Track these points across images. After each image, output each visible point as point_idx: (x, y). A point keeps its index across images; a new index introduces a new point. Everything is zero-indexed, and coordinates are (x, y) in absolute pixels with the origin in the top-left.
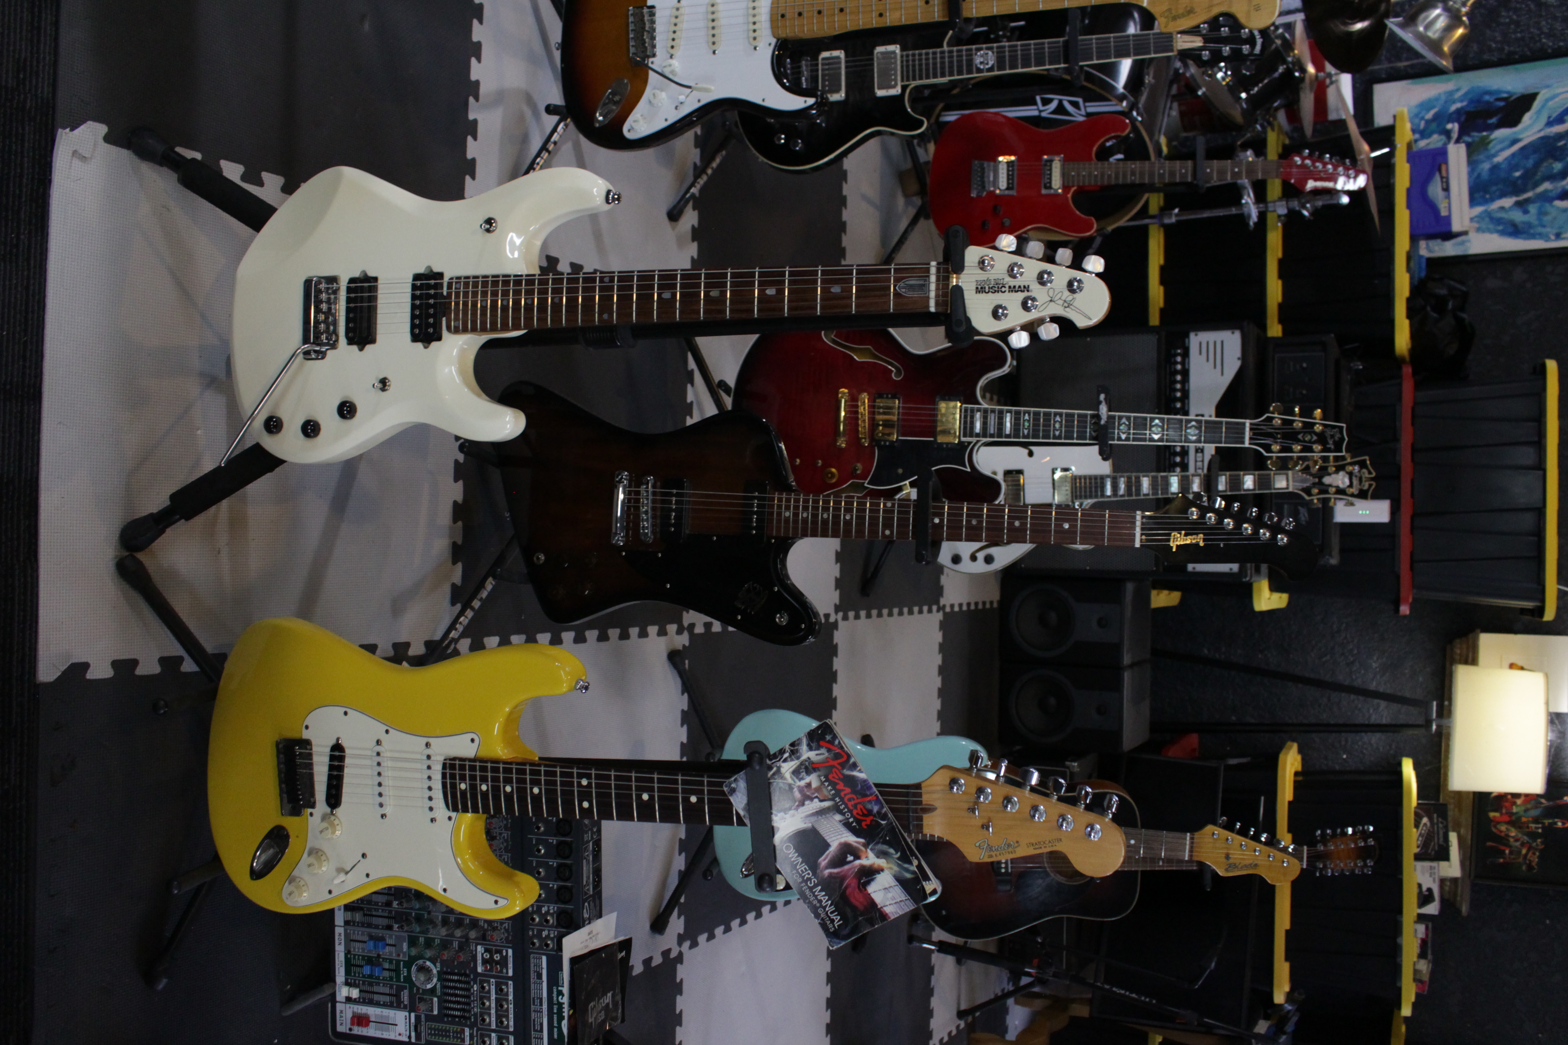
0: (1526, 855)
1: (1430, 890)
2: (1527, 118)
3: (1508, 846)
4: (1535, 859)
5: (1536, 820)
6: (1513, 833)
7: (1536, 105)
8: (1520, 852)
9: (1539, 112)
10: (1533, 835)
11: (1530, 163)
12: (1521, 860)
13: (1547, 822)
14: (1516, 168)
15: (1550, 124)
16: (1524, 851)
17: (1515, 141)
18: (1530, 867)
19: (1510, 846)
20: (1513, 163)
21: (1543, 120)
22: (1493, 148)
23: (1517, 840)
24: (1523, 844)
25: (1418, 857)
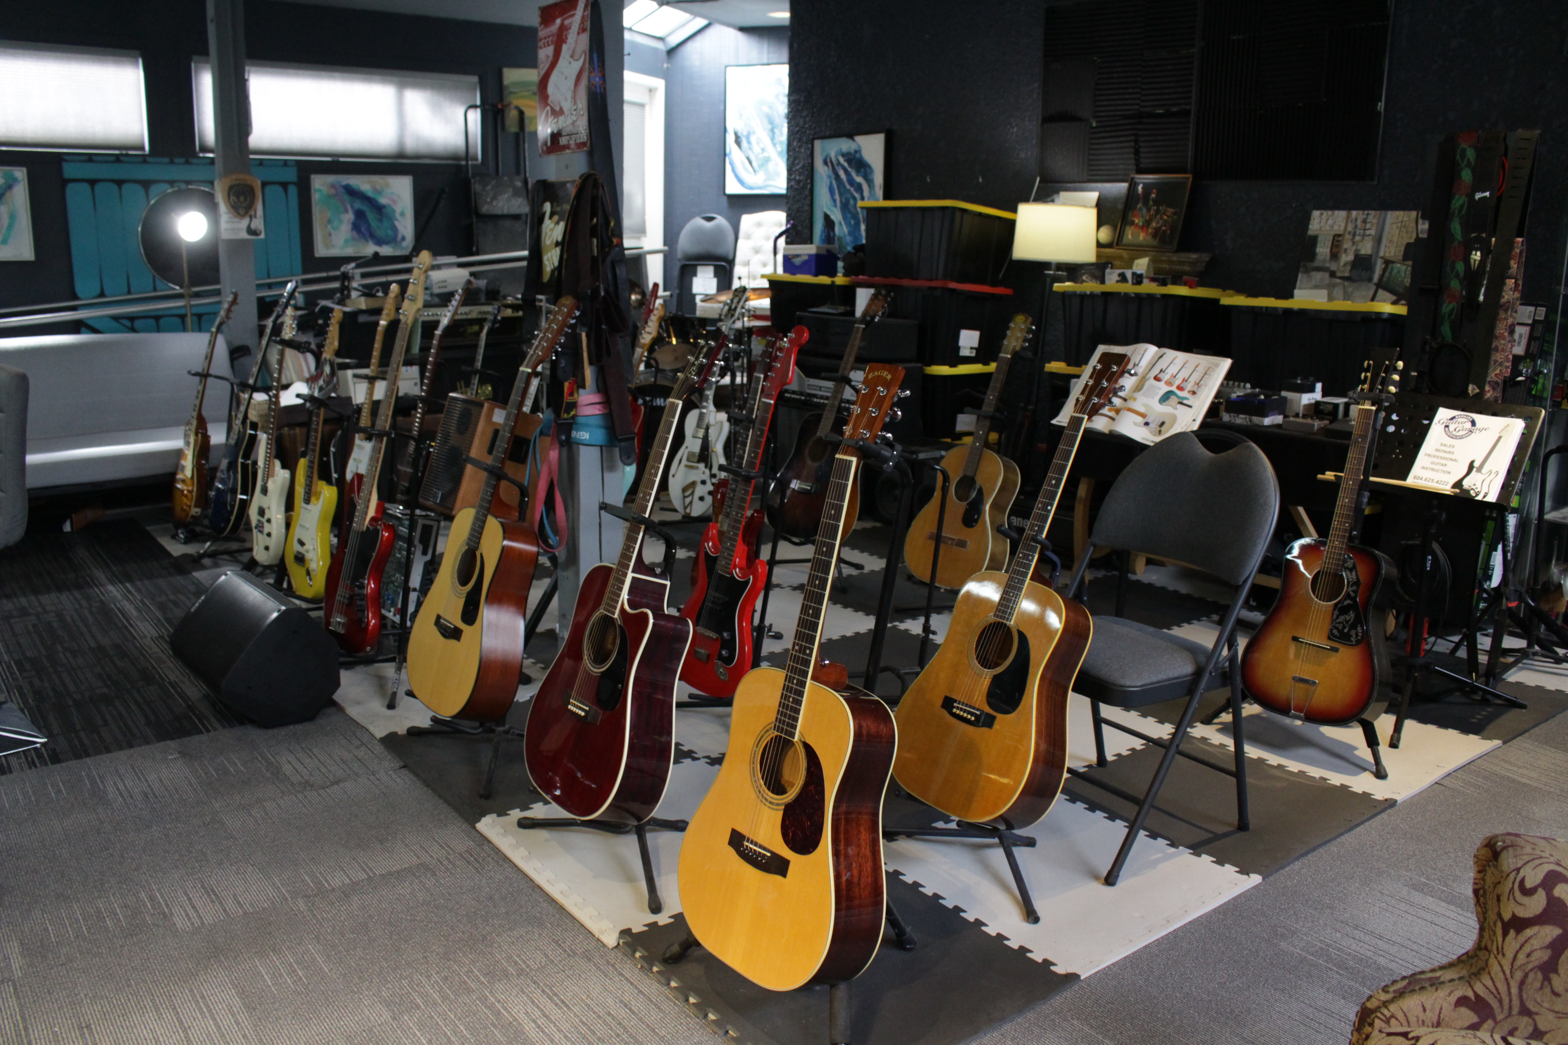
0: (1168, 216)
1: (1120, 275)
2: (833, 217)
3: (1160, 228)
4: (1170, 211)
5: (1149, 210)
6: (1154, 224)
7: (828, 213)
8: (1165, 220)
9: (831, 211)
10: (1157, 212)
11: (849, 215)
12: (1170, 220)
13: (1151, 203)
14: (850, 223)
15: (835, 206)
16: (1165, 217)
17: (840, 224)
18: (1174, 214)
19: (1161, 227)
20: (848, 224)
21: (834, 209)
22: (841, 235)
23: (1158, 222)
24: (1161, 218)
25: (1103, 282)
